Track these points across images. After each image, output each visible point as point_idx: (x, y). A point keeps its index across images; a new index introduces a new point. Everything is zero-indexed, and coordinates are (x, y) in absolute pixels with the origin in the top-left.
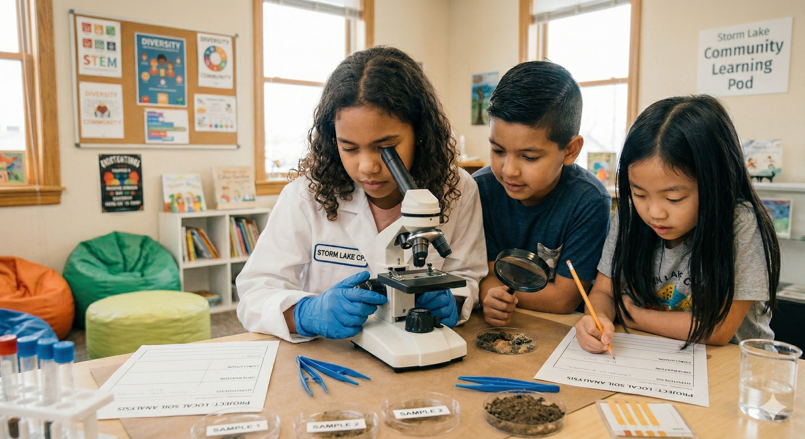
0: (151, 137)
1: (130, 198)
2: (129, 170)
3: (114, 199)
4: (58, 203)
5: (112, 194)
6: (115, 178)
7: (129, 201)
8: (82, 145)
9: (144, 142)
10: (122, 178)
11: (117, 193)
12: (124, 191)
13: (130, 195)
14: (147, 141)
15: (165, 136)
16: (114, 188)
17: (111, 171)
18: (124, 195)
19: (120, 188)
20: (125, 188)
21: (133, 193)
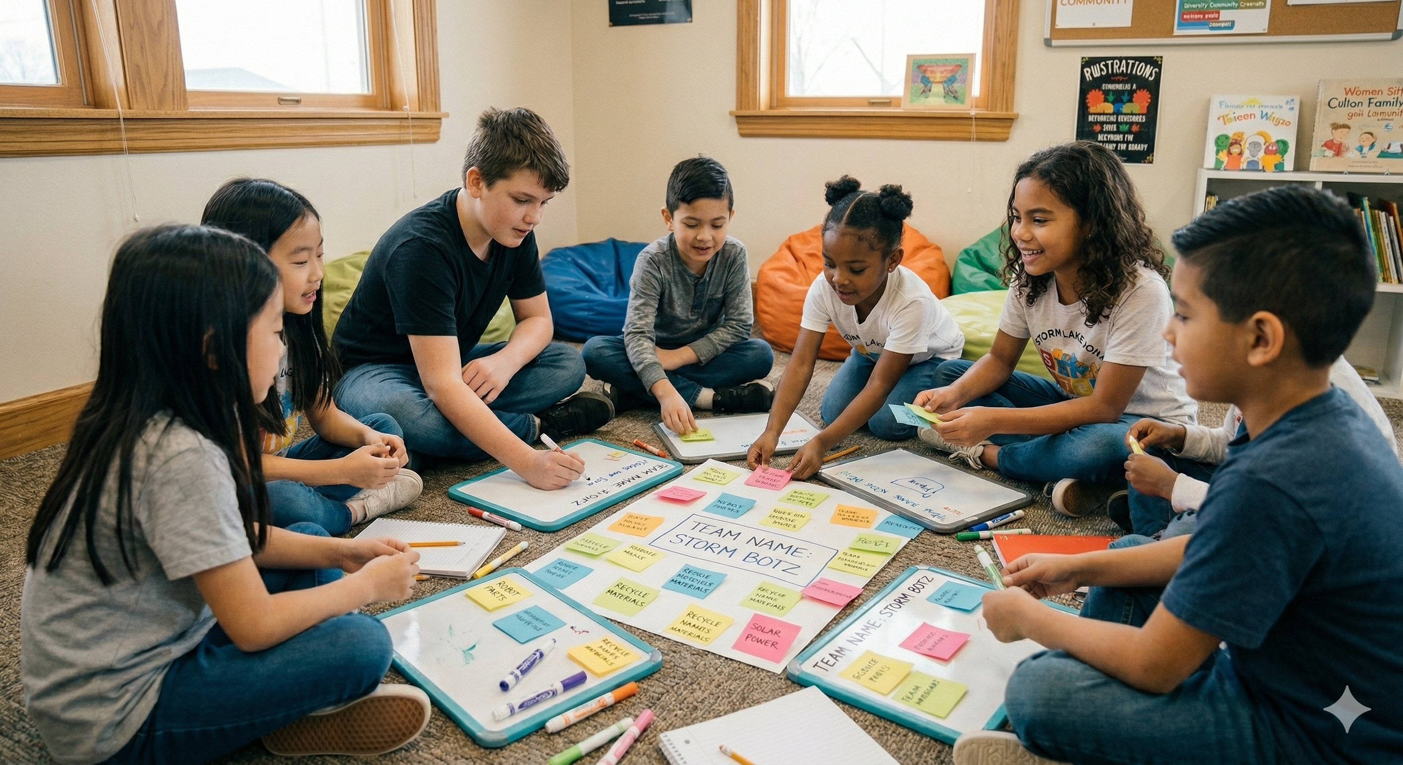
0: (1184, 23)
1: (1130, 137)
2: (1134, 87)
3: (1100, 137)
4: (1004, 140)
5: (1097, 128)
6: (1106, 100)
7: (1128, 143)
8: (1055, 43)
9: (1170, 33)
10: (1118, 98)
11: (1107, 127)
12: (1117, 123)
13: (1130, 132)
14: (1176, 32)
15: (1217, 19)
16: (1102, 118)
17: (1099, 88)
18: (1118, 132)
19: (1113, 119)
20: (1121, 118)
21: (1135, 128)
